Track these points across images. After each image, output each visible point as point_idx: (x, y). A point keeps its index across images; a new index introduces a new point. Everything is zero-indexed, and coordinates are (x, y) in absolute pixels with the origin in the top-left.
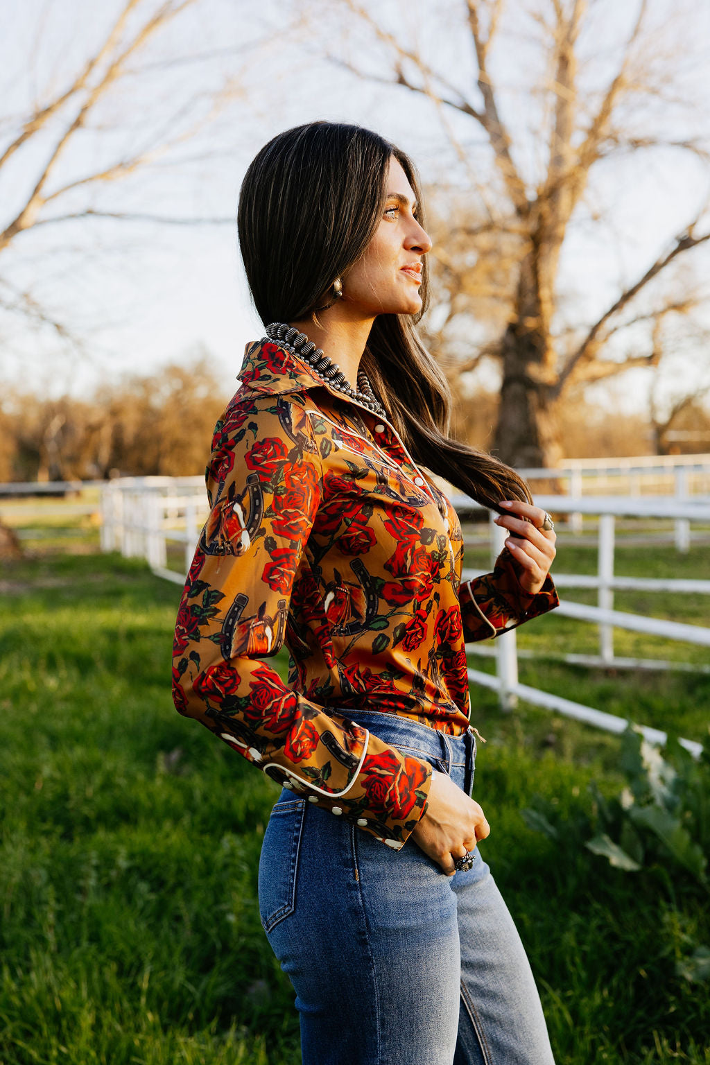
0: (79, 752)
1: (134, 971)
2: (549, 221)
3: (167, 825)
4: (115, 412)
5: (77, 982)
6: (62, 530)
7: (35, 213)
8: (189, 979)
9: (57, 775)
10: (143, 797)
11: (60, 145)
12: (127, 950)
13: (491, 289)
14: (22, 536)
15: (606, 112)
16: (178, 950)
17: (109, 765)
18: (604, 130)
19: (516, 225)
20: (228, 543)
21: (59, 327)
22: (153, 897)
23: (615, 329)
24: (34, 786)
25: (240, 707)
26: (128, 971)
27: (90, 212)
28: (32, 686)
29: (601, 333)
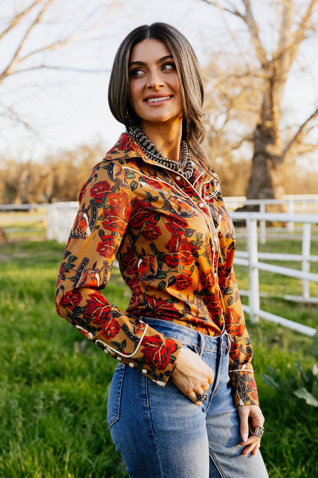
0: (35, 341)
1: (61, 453)
2: (278, 71)
3: (79, 379)
4: (54, 169)
5: (33, 457)
6: (27, 228)
7: (15, 66)
8: (90, 457)
9: (24, 353)
10: (67, 365)
11: (28, 32)
12: (58, 442)
13: (248, 106)
14: (7, 231)
15: (309, 14)
16: (84, 442)
17: (50, 348)
18: (308, 24)
19: (262, 73)
20: (81, 232)
21: (26, 125)
22: (72, 415)
23: (313, 127)
24: (12, 358)
25: (81, 312)
26: (58, 452)
27: (43, 66)
28: (11, 307)
29: (305, 130)
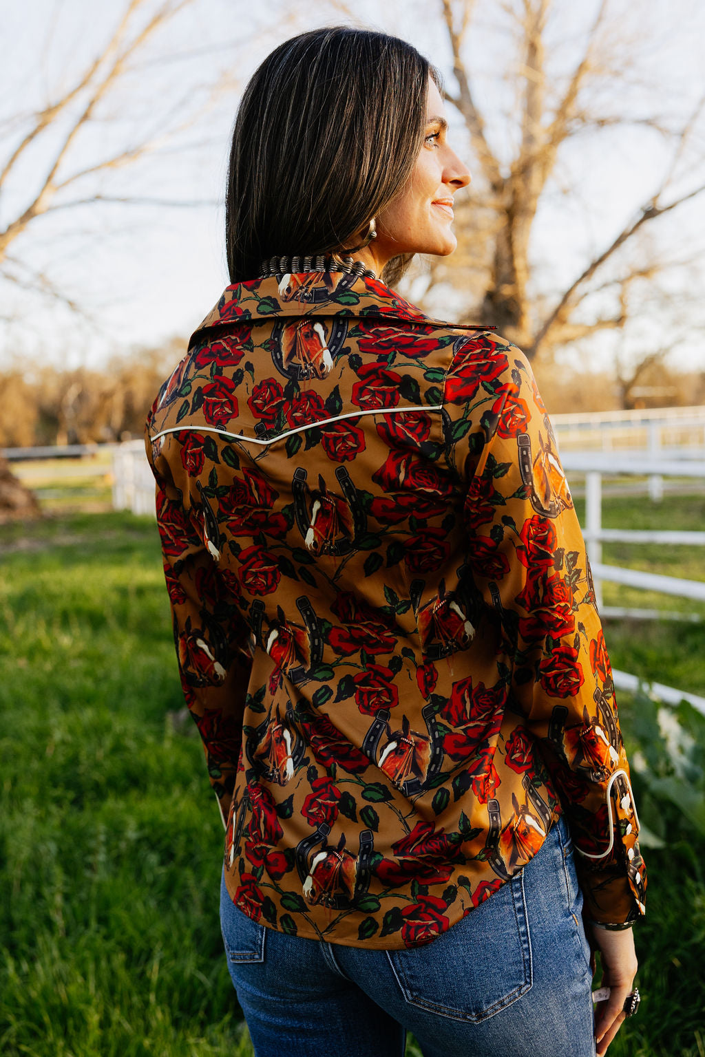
0: (88, 715)
1: (143, 957)
2: (523, 196)
3: (176, 792)
4: (126, 380)
5: (85, 976)
6: (78, 490)
7: (49, 199)
8: (201, 968)
9: (69, 738)
10: (152, 763)
11: (70, 136)
12: (136, 934)
13: (467, 260)
14: (40, 497)
15: (572, 95)
16: (189, 933)
17: (118, 727)
18: (571, 111)
19: (491, 200)
21: (71, 305)
22: (162, 871)
23: (586, 294)
24: (45, 750)
26: (137, 958)
27: (98, 198)
28: (46, 643)
29: (573, 297)
